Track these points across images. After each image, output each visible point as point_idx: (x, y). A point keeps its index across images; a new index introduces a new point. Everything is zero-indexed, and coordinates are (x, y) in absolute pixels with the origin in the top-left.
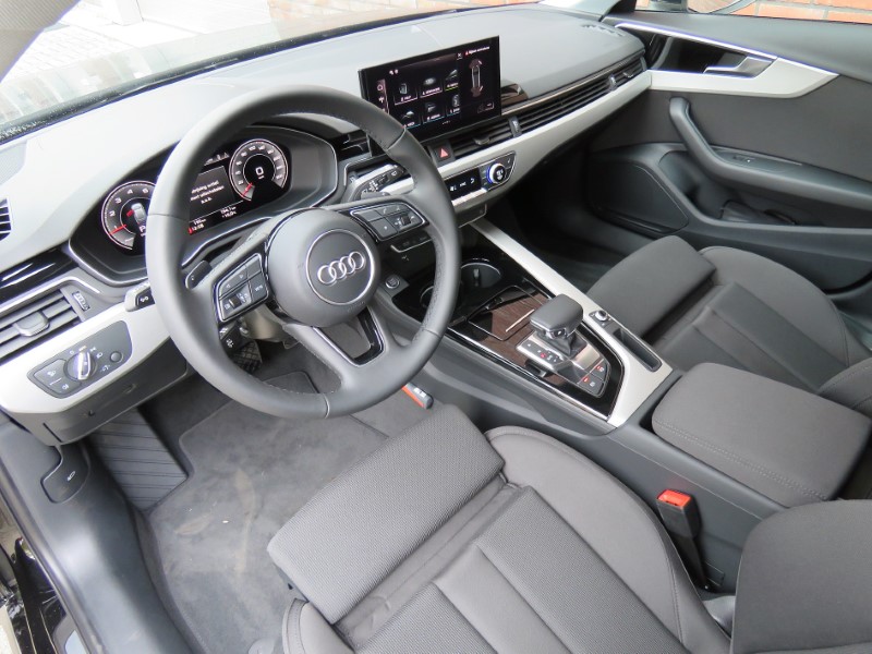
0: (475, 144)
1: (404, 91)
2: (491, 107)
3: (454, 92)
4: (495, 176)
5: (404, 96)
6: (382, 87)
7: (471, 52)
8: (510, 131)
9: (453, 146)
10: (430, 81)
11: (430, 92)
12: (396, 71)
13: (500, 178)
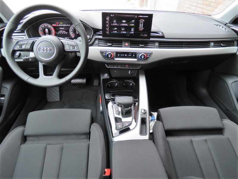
0: (139, 45)
1: (115, 22)
2: (146, 35)
3: (132, 27)
4: (141, 57)
5: (115, 23)
6: (108, 18)
7: (141, 16)
8: (154, 46)
9: (131, 43)
10: (124, 21)
11: (123, 25)
12: (113, 15)
13: (143, 58)
